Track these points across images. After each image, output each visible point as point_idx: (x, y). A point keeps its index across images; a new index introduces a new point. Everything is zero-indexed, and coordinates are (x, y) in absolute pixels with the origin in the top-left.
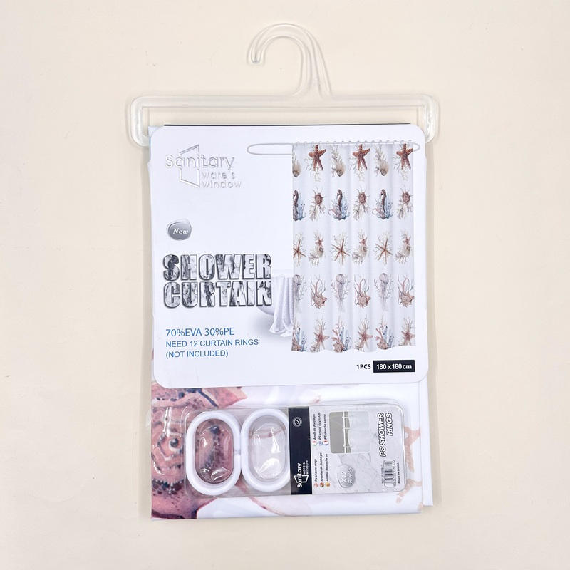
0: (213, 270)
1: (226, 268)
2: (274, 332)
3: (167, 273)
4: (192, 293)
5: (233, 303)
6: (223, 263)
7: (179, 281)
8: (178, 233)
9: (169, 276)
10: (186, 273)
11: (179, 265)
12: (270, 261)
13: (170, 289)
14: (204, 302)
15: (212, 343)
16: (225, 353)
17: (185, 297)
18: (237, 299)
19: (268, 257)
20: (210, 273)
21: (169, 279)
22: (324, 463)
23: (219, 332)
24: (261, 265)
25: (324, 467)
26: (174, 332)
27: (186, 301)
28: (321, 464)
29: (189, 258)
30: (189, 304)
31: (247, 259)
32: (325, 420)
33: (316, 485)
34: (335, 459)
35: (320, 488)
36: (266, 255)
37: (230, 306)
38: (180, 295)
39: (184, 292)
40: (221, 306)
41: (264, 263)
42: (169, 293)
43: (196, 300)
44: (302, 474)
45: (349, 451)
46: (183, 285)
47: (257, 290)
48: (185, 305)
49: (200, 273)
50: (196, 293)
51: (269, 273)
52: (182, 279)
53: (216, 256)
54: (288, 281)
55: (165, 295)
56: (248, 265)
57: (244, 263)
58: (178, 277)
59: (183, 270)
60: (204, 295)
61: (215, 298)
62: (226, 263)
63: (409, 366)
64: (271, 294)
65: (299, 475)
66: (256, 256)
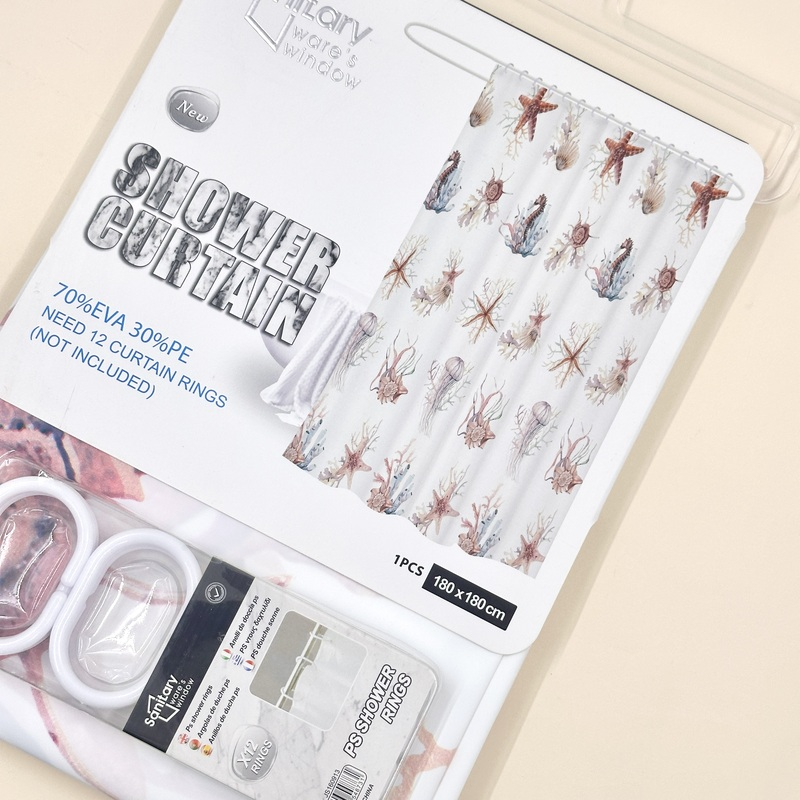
0: (215, 217)
1: (242, 228)
2: (267, 400)
3: (123, 177)
4: (150, 239)
5: (217, 302)
6: (241, 216)
7: (137, 205)
8: (186, 113)
9: (123, 183)
10: (162, 195)
11: (153, 173)
12: (334, 259)
13: (111, 209)
14: (163, 270)
15: (135, 356)
16: (148, 390)
17: (132, 240)
18: (230, 298)
19: (335, 251)
20: (207, 220)
21: (121, 190)
22: (224, 703)
23: (161, 342)
24: (313, 257)
25: (220, 712)
26: (72, 294)
27: (130, 248)
28: (217, 703)
29: (182, 170)
30: (132, 259)
31: (292, 232)
32: (272, 620)
33: (184, 740)
34: (249, 706)
35: (187, 748)
36: (333, 245)
37: (210, 304)
38: (124, 232)
39: (135, 230)
40: (191, 293)
41: (322, 256)
42: (106, 216)
43: (150, 256)
44: (168, 702)
45: (286, 705)
46: (140, 216)
47: (280, 301)
48: (123, 255)
49: (186, 210)
50: (157, 243)
51: (321, 282)
52: (145, 203)
53: (235, 195)
54: (349, 317)
55: (96, 215)
56: (287, 245)
57: (282, 237)
58: (139, 195)
59: (157, 188)
60: (171, 255)
61: (188, 273)
62: (248, 217)
63: (499, 612)
64: (301, 323)
65: (161, 701)
66: (314, 236)
